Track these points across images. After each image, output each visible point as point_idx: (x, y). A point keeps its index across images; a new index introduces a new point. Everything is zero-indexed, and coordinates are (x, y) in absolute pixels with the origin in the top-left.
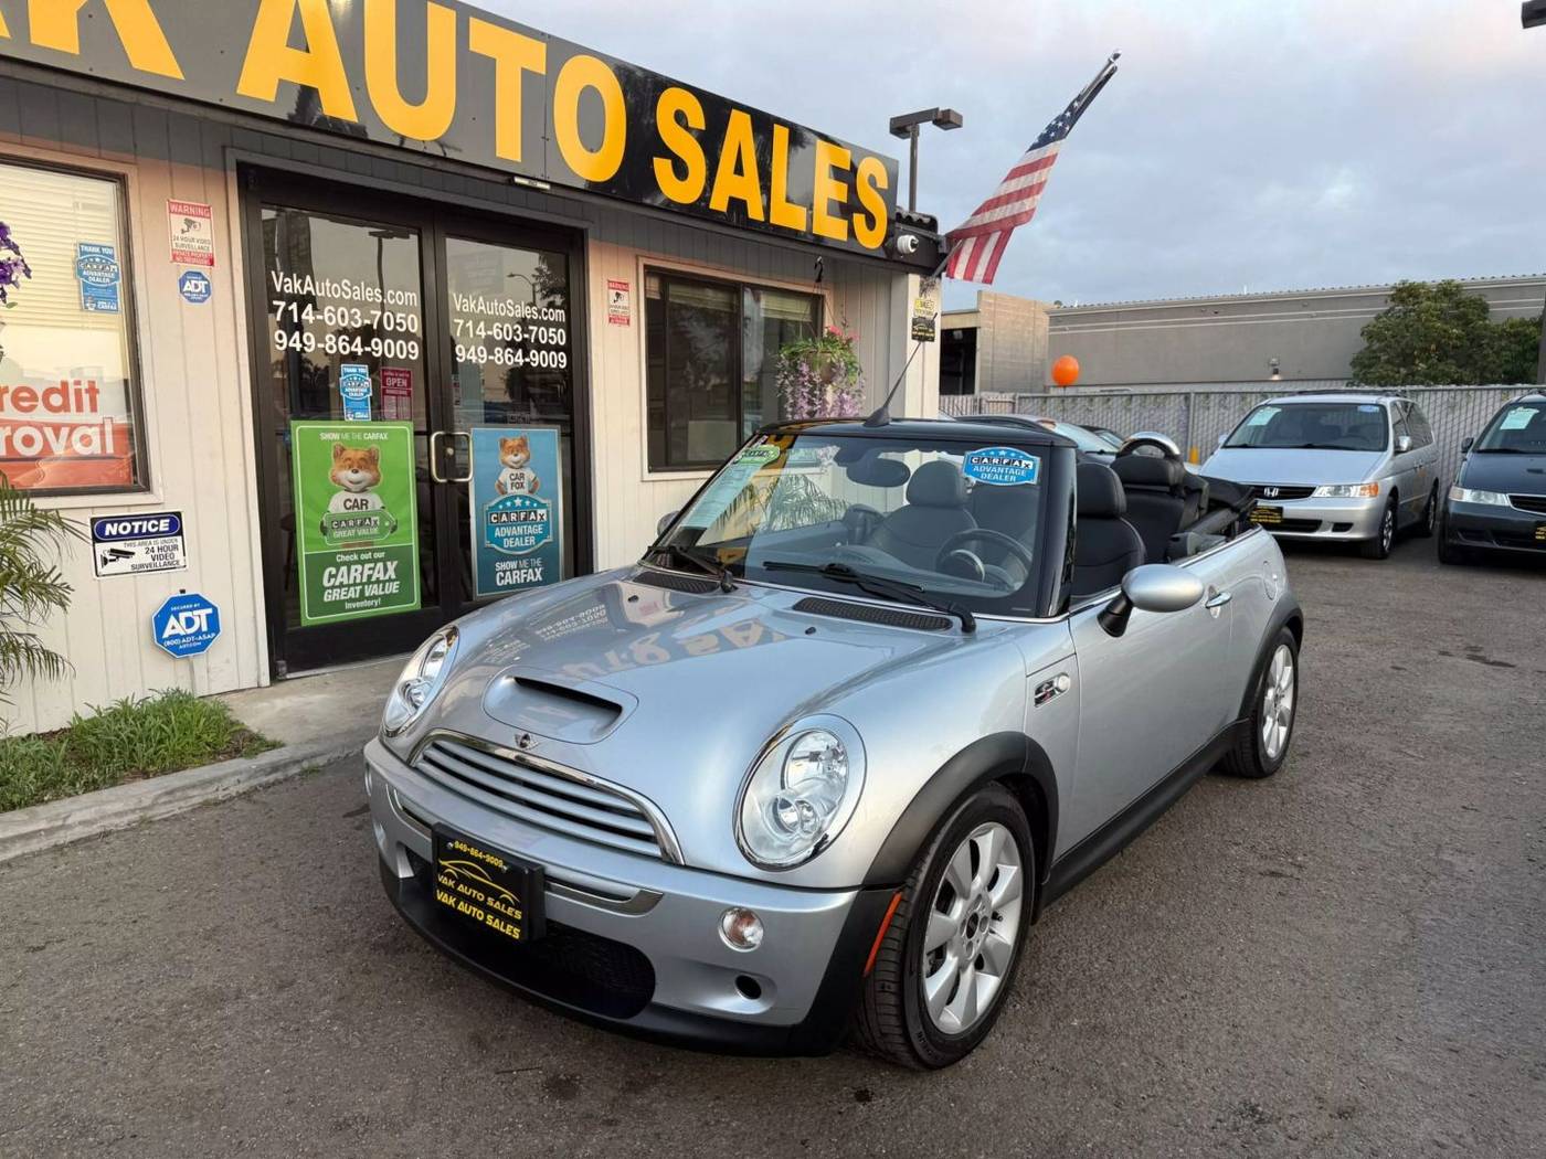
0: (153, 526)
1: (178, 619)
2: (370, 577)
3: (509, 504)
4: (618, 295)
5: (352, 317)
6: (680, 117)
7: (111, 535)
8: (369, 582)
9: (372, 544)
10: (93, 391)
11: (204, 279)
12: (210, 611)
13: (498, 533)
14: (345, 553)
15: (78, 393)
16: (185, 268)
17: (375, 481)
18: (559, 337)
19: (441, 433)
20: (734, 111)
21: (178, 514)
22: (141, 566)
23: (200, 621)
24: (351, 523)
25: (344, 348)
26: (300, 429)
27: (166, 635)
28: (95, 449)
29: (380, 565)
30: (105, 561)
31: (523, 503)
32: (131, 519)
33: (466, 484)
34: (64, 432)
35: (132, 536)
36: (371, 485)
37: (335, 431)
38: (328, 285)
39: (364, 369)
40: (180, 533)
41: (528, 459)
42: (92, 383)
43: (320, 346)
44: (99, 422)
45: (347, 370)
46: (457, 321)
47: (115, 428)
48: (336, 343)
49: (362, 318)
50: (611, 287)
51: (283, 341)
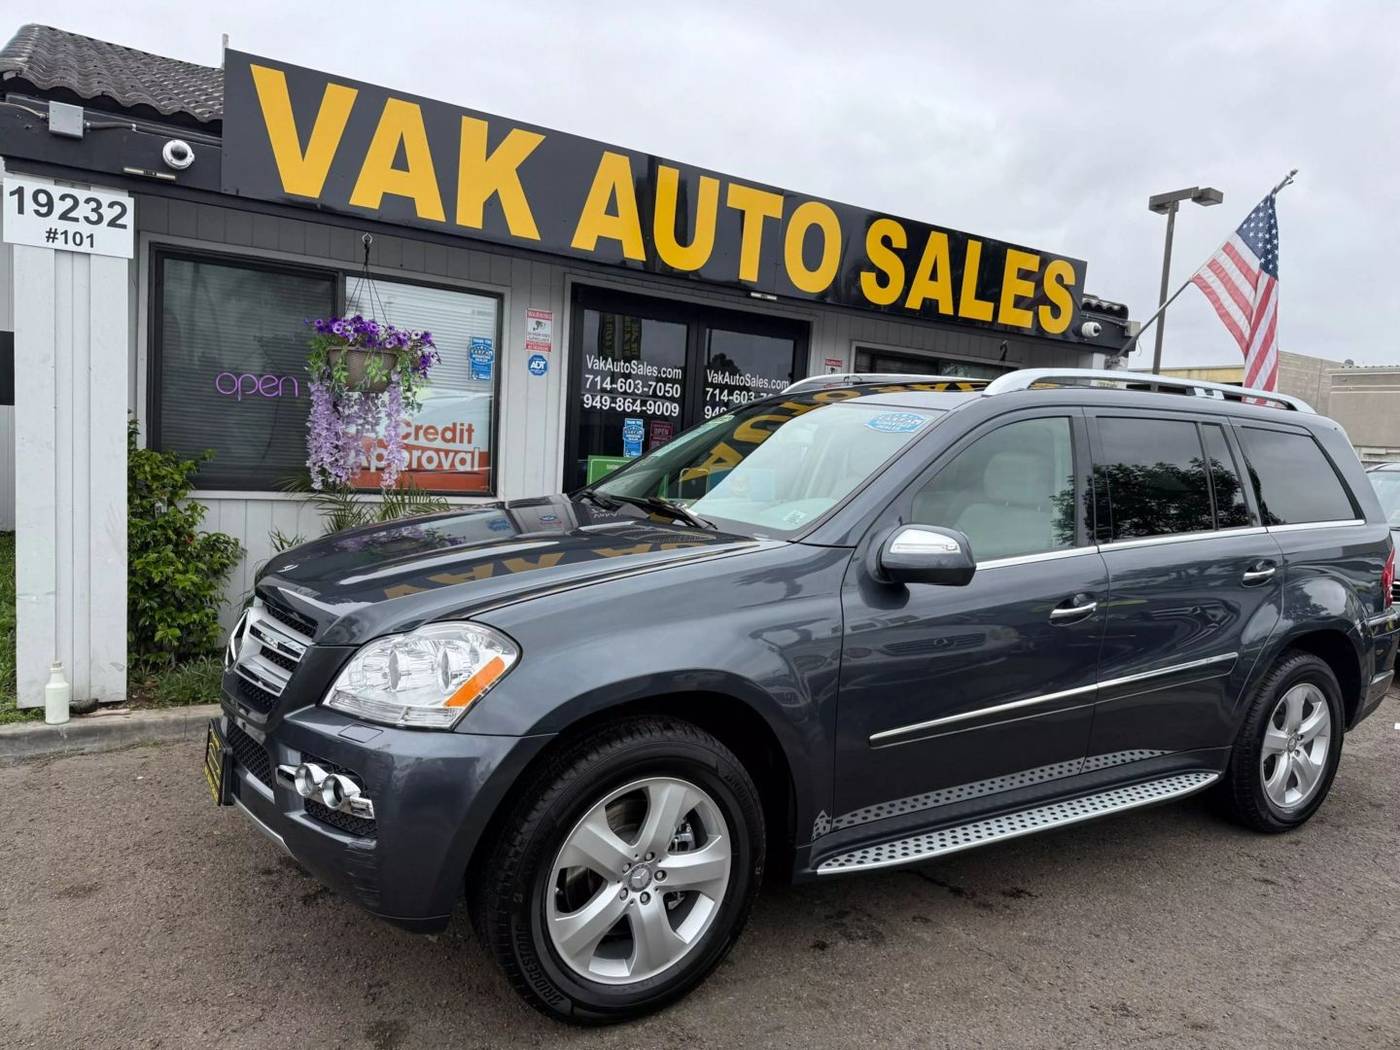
4: (834, 370)
5: (636, 386)
6: (886, 241)
10: (470, 430)
11: (544, 360)
15: (462, 431)
16: (533, 353)
20: (933, 233)
25: (629, 407)
26: (594, 461)
28: (467, 468)
34: (451, 455)
37: (615, 463)
38: (622, 363)
39: (640, 422)
42: (470, 426)
43: (613, 405)
44: (472, 450)
45: (629, 422)
46: (708, 389)
47: (480, 453)
48: (624, 404)
49: (643, 387)
50: (826, 364)
51: (589, 401)
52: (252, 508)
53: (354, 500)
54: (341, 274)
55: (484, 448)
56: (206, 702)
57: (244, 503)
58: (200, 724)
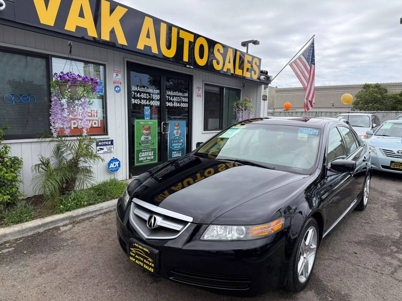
0: (108, 143)
1: (112, 164)
2: (148, 155)
3: (175, 138)
4: (199, 90)
5: (147, 96)
6: (218, 50)
7: (100, 145)
8: (148, 156)
9: (149, 147)
12: (119, 162)
13: (173, 145)
14: (144, 149)
15: (94, 113)
16: (116, 85)
18: (186, 100)
19: (164, 122)
20: (229, 49)
21: (113, 140)
22: (105, 152)
23: (117, 165)
24: (145, 142)
26: (136, 121)
27: (110, 168)
28: (97, 125)
29: (150, 152)
30: (98, 151)
31: (178, 138)
32: (104, 141)
33: (167, 134)
34: (91, 121)
35: (104, 145)
36: (149, 134)
37: (143, 122)
38: (142, 88)
39: (149, 108)
40: (113, 145)
41: (179, 128)
42: (97, 111)
43: (141, 102)
44: (98, 119)
45: (146, 108)
46: (167, 97)
47: (100, 120)
48: (144, 102)
49: (149, 96)
50: (197, 88)
51: (134, 101)
52: (24, 146)
54: (50, 56)
55: (102, 119)
57: (20, 144)
58: (28, 230)
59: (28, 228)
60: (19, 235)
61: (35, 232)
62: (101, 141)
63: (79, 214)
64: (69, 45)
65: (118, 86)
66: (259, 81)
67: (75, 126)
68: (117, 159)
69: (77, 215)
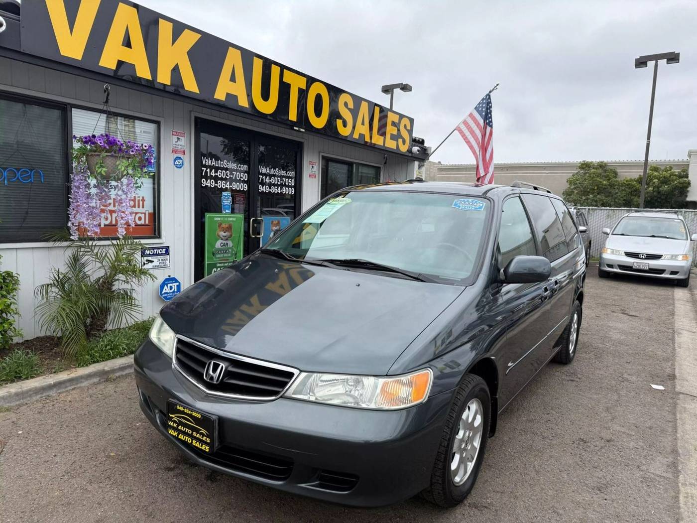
0: (161, 251)
1: (167, 287)
4: (313, 167)
5: (227, 175)
6: (346, 104)
7: (147, 254)
9: (228, 260)
10: (143, 200)
11: (181, 159)
12: (178, 284)
14: (220, 263)
15: (139, 201)
16: (176, 155)
17: (231, 236)
18: (292, 182)
19: (254, 218)
20: (363, 102)
21: (168, 247)
22: (156, 266)
23: (175, 288)
24: (222, 252)
25: (224, 186)
26: (208, 216)
27: (163, 293)
28: (142, 222)
30: (144, 264)
32: (154, 248)
33: (259, 238)
34: (134, 215)
35: (153, 255)
36: (229, 238)
37: (219, 217)
38: (220, 162)
39: (230, 194)
40: (169, 254)
41: (279, 229)
42: (143, 197)
43: (216, 185)
44: (144, 212)
45: (224, 194)
46: (260, 176)
47: (149, 213)
48: (221, 184)
49: (230, 175)
50: (310, 164)
51: (205, 183)
52: (20, 253)
53: (94, 244)
54: (69, 106)
55: (151, 211)
56: (27, 378)
57: (15, 251)
58: (31, 393)
59: (33, 388)
60: (17, 401)
61: (42, 395)
62: (149, 249)
63: (115, 368)
64: (105, 91)
65: (180, 158)
66: (410, 155)
67: (108, 222)
68: (174, 278)
69: (112, 368)
